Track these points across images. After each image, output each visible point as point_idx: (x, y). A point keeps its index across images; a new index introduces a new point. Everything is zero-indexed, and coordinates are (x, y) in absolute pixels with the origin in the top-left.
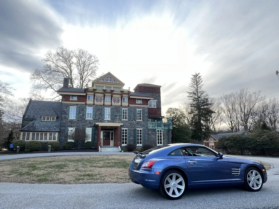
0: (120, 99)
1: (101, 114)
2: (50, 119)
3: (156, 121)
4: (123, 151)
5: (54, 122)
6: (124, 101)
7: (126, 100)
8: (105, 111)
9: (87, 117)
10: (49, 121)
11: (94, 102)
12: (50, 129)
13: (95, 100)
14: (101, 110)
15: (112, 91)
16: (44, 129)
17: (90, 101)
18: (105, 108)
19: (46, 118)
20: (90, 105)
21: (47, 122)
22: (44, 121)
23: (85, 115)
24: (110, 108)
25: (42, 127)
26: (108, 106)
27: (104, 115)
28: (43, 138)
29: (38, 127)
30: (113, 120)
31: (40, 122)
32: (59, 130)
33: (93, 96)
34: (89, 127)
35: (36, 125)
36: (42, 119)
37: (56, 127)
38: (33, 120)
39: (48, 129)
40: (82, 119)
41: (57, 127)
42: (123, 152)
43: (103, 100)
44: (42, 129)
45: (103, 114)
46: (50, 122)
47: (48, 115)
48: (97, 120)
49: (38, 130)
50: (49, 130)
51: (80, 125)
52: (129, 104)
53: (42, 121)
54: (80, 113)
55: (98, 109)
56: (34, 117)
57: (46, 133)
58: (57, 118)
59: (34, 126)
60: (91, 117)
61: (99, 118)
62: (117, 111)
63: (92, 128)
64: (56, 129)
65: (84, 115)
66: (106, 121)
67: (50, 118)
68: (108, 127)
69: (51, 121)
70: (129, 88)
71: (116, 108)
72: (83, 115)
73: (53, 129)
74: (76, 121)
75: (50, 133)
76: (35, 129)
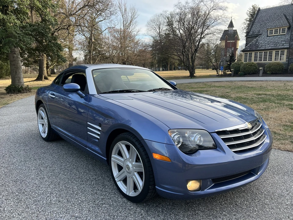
2: (278, 32)
5: (285, 35)
10: (278, 34)
12: (275, 45)
16: (269, 46)
19: (274, 31)
21: (274, 36)
22: (271, 35)
25: (266, 44)
28: (268, 58)
29: (261, 45)
31: (265, 38)
32: (288, 47)
35: (260, 42)
36: (269, 33)
37: (284, 42)
38: (257, 36)
39: (273, 45)
41: (286, 42)
44: (266, 46)
46: (278, 36)
47: (277, 27)
49: (261, 48)
50: (274, 47)
53: (269, 35)
56: (259, 32)
57: (271, 51)
58: (289, 28)
59: (258, 43)
64: (284, 45)
67: (279, 30)
69: (281, 33)
73: (281, 45)
75: (277, 50)
76: (258, 47)
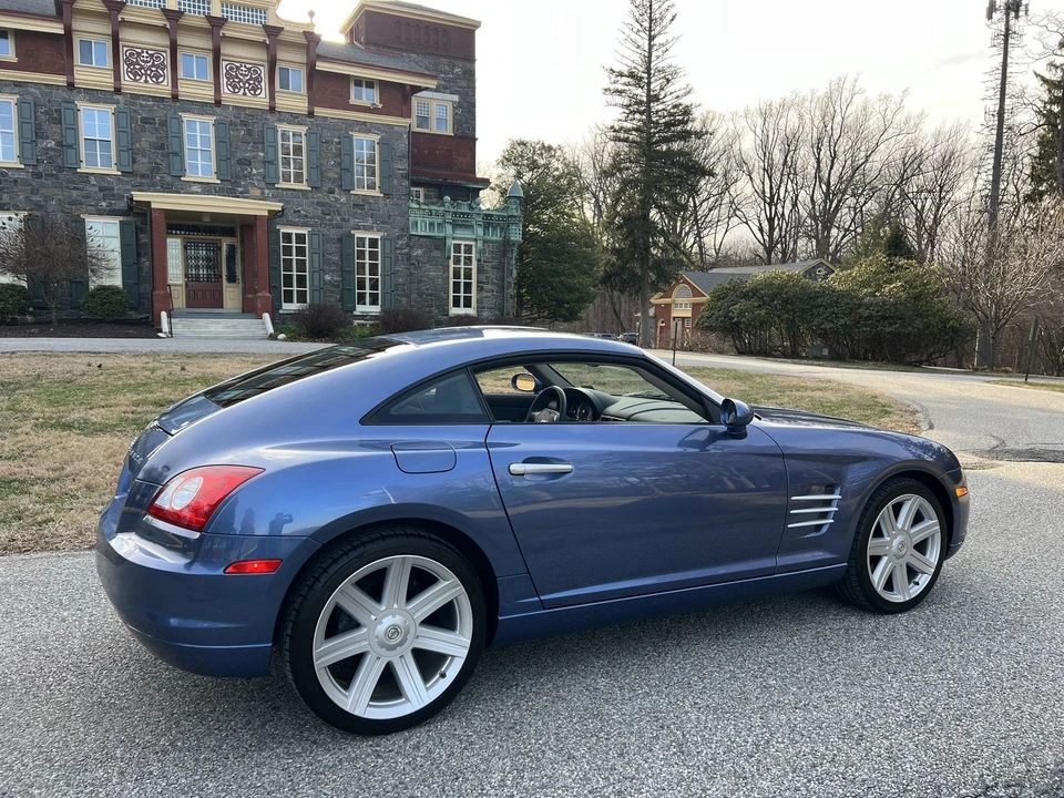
0: (264, 72)
1: (162, 147)
3: (447, 198)
4: (282, 336)
6: (285, 85)
7: (299, 79)
8: (186, 133)
9: (83, 157)
11: (117, 77)
13: (123, 67)
14: (164, 123)
15: (216, 23)
17: (93, 72)
18: (186, 117)
20: (94, 95)
23: (74, 147)
24: (211, 120)
26: (201, 107)
27: (179, 154)
30: (230, 183)
33: (109, 44)
34: (101, 213)
40: (61, 169)
42: (284, 340)
43: (168, 72)
45: (176, 149)
48: (142, 176)
51: (47, 199)
52: (312, 102)
54: (39, 134)
55: (145, 121)
60: (106, 161)
61: (156, 169)
62: (250, 139)
63: (121, 218)
65: (68, 145)
66: (195, 188)
68: (207, 219)
70: (312, 14)
71: (244, 123)
72: (60, 144)
74: (23, 175)
